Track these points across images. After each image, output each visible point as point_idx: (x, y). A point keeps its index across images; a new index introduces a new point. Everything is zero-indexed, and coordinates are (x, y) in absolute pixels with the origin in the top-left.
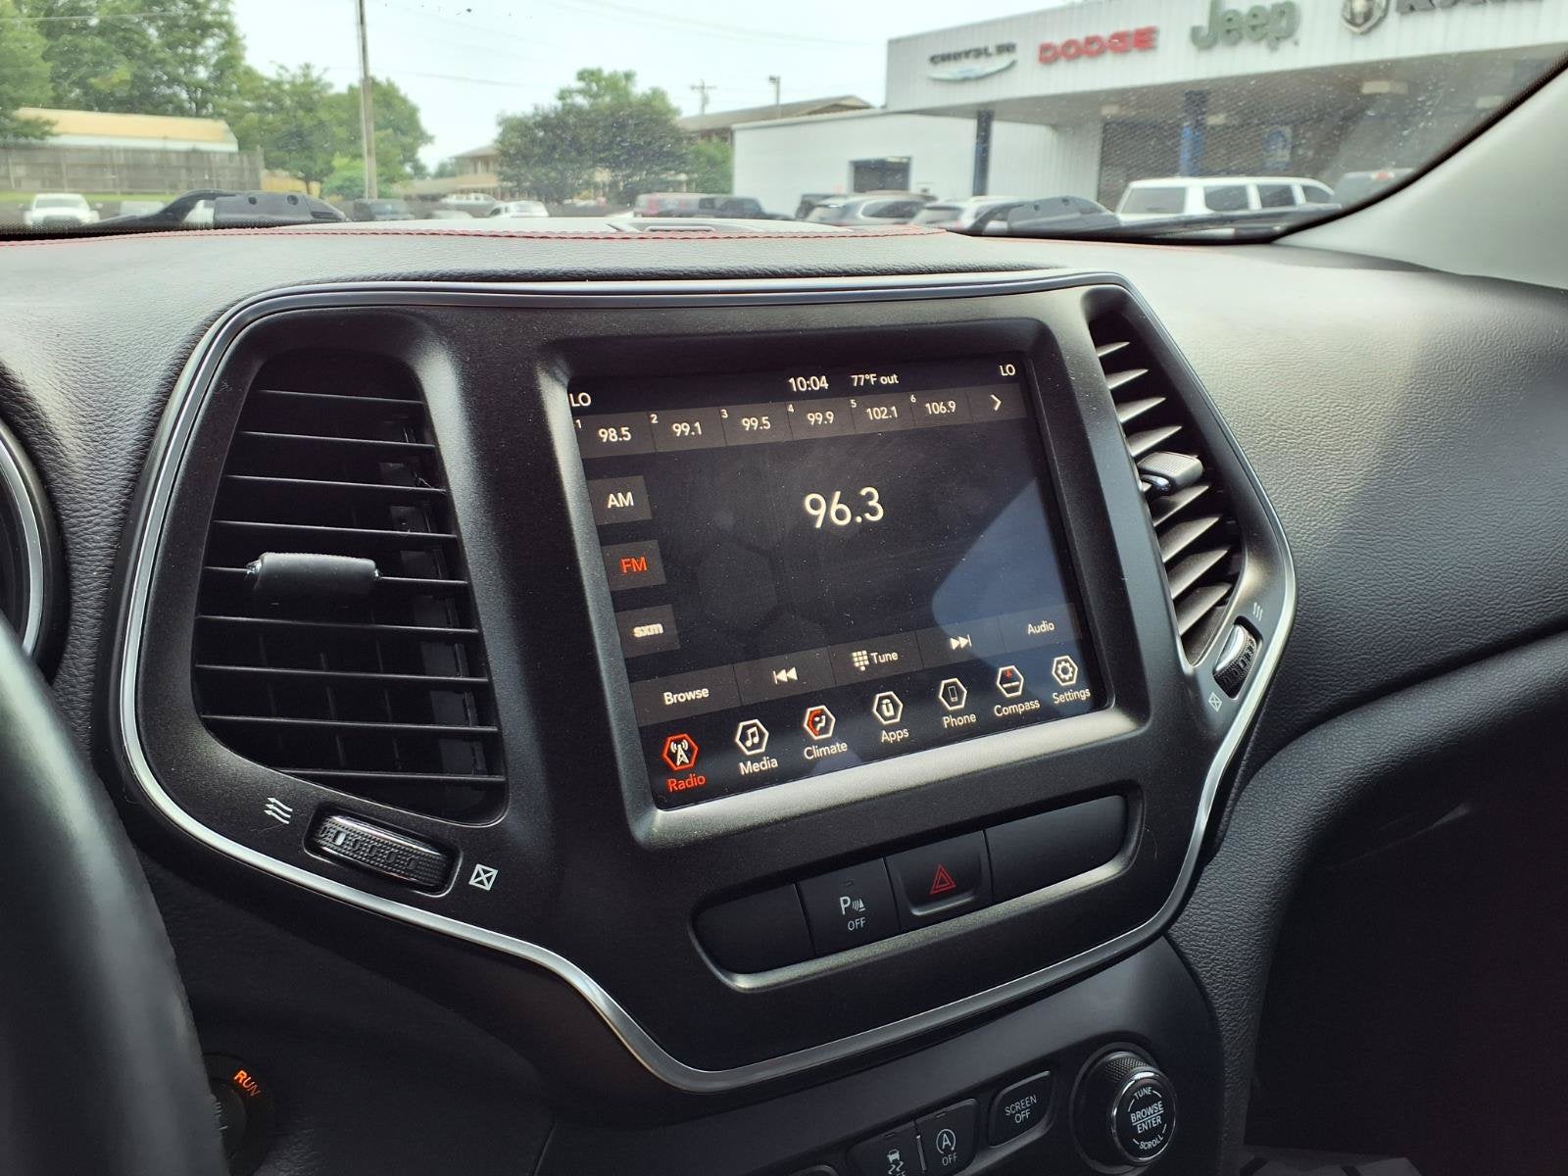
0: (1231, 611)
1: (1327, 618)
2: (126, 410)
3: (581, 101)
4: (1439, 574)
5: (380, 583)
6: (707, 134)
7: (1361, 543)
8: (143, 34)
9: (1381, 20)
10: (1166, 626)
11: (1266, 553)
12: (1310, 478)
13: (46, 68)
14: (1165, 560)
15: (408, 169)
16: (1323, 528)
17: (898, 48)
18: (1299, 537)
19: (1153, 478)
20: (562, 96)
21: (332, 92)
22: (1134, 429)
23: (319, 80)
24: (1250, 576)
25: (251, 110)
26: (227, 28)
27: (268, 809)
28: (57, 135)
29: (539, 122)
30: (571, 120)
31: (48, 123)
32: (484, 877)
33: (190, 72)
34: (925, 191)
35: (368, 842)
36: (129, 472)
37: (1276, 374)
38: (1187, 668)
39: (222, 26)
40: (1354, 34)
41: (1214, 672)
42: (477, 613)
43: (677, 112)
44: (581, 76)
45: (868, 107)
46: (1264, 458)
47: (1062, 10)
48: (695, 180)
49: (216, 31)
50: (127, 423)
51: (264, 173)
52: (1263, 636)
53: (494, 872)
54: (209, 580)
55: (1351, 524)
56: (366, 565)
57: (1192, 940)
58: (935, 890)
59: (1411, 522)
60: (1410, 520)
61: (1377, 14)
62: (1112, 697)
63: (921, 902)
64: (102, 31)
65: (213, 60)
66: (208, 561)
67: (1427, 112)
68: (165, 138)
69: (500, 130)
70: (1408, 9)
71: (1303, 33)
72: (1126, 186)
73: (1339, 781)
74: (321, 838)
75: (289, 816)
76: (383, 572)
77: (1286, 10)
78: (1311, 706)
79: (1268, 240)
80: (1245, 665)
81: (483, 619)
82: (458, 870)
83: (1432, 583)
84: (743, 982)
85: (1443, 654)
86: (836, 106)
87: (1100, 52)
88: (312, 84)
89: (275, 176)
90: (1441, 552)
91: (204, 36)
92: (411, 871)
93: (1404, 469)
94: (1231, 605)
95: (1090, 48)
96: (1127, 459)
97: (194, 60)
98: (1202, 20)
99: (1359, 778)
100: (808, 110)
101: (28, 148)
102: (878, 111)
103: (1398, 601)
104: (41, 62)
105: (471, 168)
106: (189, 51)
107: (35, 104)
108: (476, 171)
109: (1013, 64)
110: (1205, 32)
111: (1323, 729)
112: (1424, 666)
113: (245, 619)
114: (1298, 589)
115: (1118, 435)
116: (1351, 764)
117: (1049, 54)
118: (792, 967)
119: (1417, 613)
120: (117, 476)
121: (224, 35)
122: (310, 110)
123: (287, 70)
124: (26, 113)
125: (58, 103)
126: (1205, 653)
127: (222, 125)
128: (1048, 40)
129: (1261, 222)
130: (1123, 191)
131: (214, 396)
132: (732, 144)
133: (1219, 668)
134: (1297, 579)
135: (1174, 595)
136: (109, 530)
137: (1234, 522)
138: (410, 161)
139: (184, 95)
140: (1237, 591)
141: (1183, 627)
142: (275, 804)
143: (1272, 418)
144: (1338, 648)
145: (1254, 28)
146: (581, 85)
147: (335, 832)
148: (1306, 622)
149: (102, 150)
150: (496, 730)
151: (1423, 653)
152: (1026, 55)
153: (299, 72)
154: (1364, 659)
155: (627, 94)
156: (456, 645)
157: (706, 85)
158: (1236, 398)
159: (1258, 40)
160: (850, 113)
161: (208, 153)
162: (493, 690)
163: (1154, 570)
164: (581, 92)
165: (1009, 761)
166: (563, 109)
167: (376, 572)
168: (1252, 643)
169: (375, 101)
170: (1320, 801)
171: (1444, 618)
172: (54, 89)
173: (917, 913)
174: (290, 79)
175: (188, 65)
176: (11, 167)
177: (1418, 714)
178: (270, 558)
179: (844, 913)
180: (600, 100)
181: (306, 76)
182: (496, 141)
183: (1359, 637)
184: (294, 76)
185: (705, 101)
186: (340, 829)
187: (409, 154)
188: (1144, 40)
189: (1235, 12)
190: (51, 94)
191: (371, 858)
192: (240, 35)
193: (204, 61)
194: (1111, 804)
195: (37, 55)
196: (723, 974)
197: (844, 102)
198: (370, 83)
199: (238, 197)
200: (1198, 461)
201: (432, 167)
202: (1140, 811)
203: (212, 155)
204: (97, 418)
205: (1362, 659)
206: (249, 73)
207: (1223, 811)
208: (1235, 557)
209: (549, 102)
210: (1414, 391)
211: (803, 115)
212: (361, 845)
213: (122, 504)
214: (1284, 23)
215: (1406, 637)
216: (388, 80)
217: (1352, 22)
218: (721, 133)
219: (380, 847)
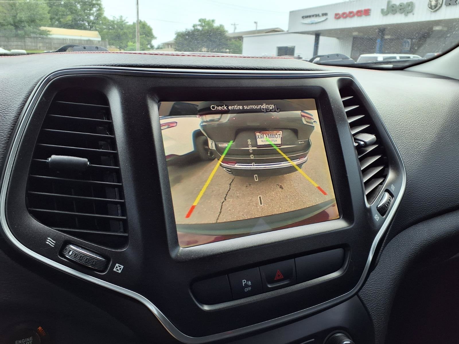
0: (384, 187)
1: (416, 190)
2: (13, 106)
3: (199, 28)
4: (455, 177)
5: (89, 167)
6: (235, 38)
7: (429, 166)
8: (76, 6)
9: (440, 7)
10: (361, 191)
11: (397, 169)
12: (412, 144)
13: (49, 16)
14: (362, 169)
15: (149, 46)
16: (416, 161)
17: (293, 14)
18: (408, 163)
19: (359, 142)
20: (194, 27)
21: (128, 24)
22: (353, 125)
23: (125, 20)
24: (391, 176)
25: (105, 29)
26: (99, 5)
27: (47, 241)
28: (51, 35)
29: (187, 34)
30: (196, 33)
31: (49, 31)
32: (118, 268)
33: (88, 18)
34: (299, 56)
35: (80, 255)
36: (11, 126)
37: (403, 109)
38: (368, 205)
39: (98, 4)
40: (431, 12)
41: (377, 207)
42: (122, 178)
43: (227, 31)
44: (200, 21)
45: (283, 31)
46: (397, 137)
47: (342, 3)
48: (231, 51)
49: (96, 6)
50: (12, 111)
51: (108, 46)
52: (395, 197)
53: (122, 267)
54: (34, 164)
55: (426, 160)
56: (85, 160)
57: (366, 296)
58: (276, 278)
59: (446, 160)
60: (446, 159)
61: (439, 6)
62: (341, 215)
63: (270, 283)
64: (65, 6)
65: (95, 14)
66: (34, 157)
67: (456, 28)
68: (81, 36)
69: (176, 36)
70: (449, 4)
71: (416, 11)
72: (359, 56)
73: (418, 245)
74: (65, 252)
75: (54, 244)
76: (91, 163)
77: (410, 4)
78: (410, 220)
79: (402, 69)
80: (388, 205)
81: (123, 180)
82: (110, 265)
83: (453, 180)
84: (206, 308)
85: (456, 204)
86: (274, 31)
87: (354, 16)
88: (123, 22)
89: (111, 47)
90: (456, 170)
91: (92, 7)
92: (94, 265)
93: (445, 142)
94: (384, 185)
95: (351, 15)
96: (350, 135)
97: (90, 14)
98: (385, 7)
99: (425, 244)
100: (266, 32)
101: (43, 38)
102: (286, 32)
103: (441, 186)
104: (48, 14)
105: (167, 47)
106: (88, 11)
107: (45, 26)
108: (168, 47)
109: (327, 19)
110: (385, 10)
111: (413, 227)
112: (449, 208)
113: (45, 177)
114: (407, 180)
115: (348, 127)
116: (423, 239)
117: (338, 16)
118: (225, 303)
119: (447, 190)
120: (7, 128)
121: (99, 7)
122: (122, 29)
123: (115, 18)
124: (43, 28)
125: (52, 25)
126: (374, 201)
127: (97, 33)
128: (337, 12)
129: (399, 63)
130: (358, 57)
131: (39, 102)
132: (242, 41)
133: (378, 206)
134: (407, 177)
135: (364, 181)
136: (3, 145)
137: (386, 157)
138: (149, 44)
139: (87, 24)
140: (386, 180)
141: (367, 192)
142: (50, 240)
143: (400, 124)
144: (420, 200)
145: (400, 9)
146: (200, 23)
147: (69, 250)
148: (409, 191)
149: (63, 39)
150: (126, 218)
151: (449, 203)
152: (331, 16)
153: (119, 18)
154: (429, 204)
155: (213, 26)
156: (116, 188)
157: (236, 24)
158: (389, 116)
159: (402, 13)
160: (278, 33)
161: (93, 41)
162: (125, 204)
163: (358, 172)
164: (199, 25)
165: (304, 236)
166: (194, 30)
167: (88, 163)
168: (391, 198)
169: (140, 27)
170: (412, 251)
171: (456, 192)
172: (51, 22)
173: (269, 286)
174: (116, 20)
175: (88, 15)
176: (38, 43)
177: (446, 223)
178: (54, 157)
179: (244, 285)
180: (205, 28)
181: (121, 19)
182: (174, 39)
183: (427, 197)
184: (117, 19)
185: (235, 28)
186: (70, 249)
187: (149, 43)
188: (367, 12)
189: (395, 5)
190: (50, 23)
191: (80, 260)
192: (103, 7)
193: (92, 14)
194: (339, 251)
195: (47, 12)
196: (200, 305)
197: (277, 30)
198: (139, 22)
199: (80, 47)
200: (375, 136)
201: (156, 46)
202: (349, 254)
203: (94, 41)
204: (3, 109)
205: (428, 204)
206: (105, 18)
207: (378, 254)
208: (386, 169)
209: (190, 28)
210: (449, 116)
211: (264, 33)
212: (77, 255)
213: (8, 137)
214: (410, 8)
215: (443, 198)
216: (144, 21)
217: (431, 8)
218: (240, 38)
219: (84, 256)
